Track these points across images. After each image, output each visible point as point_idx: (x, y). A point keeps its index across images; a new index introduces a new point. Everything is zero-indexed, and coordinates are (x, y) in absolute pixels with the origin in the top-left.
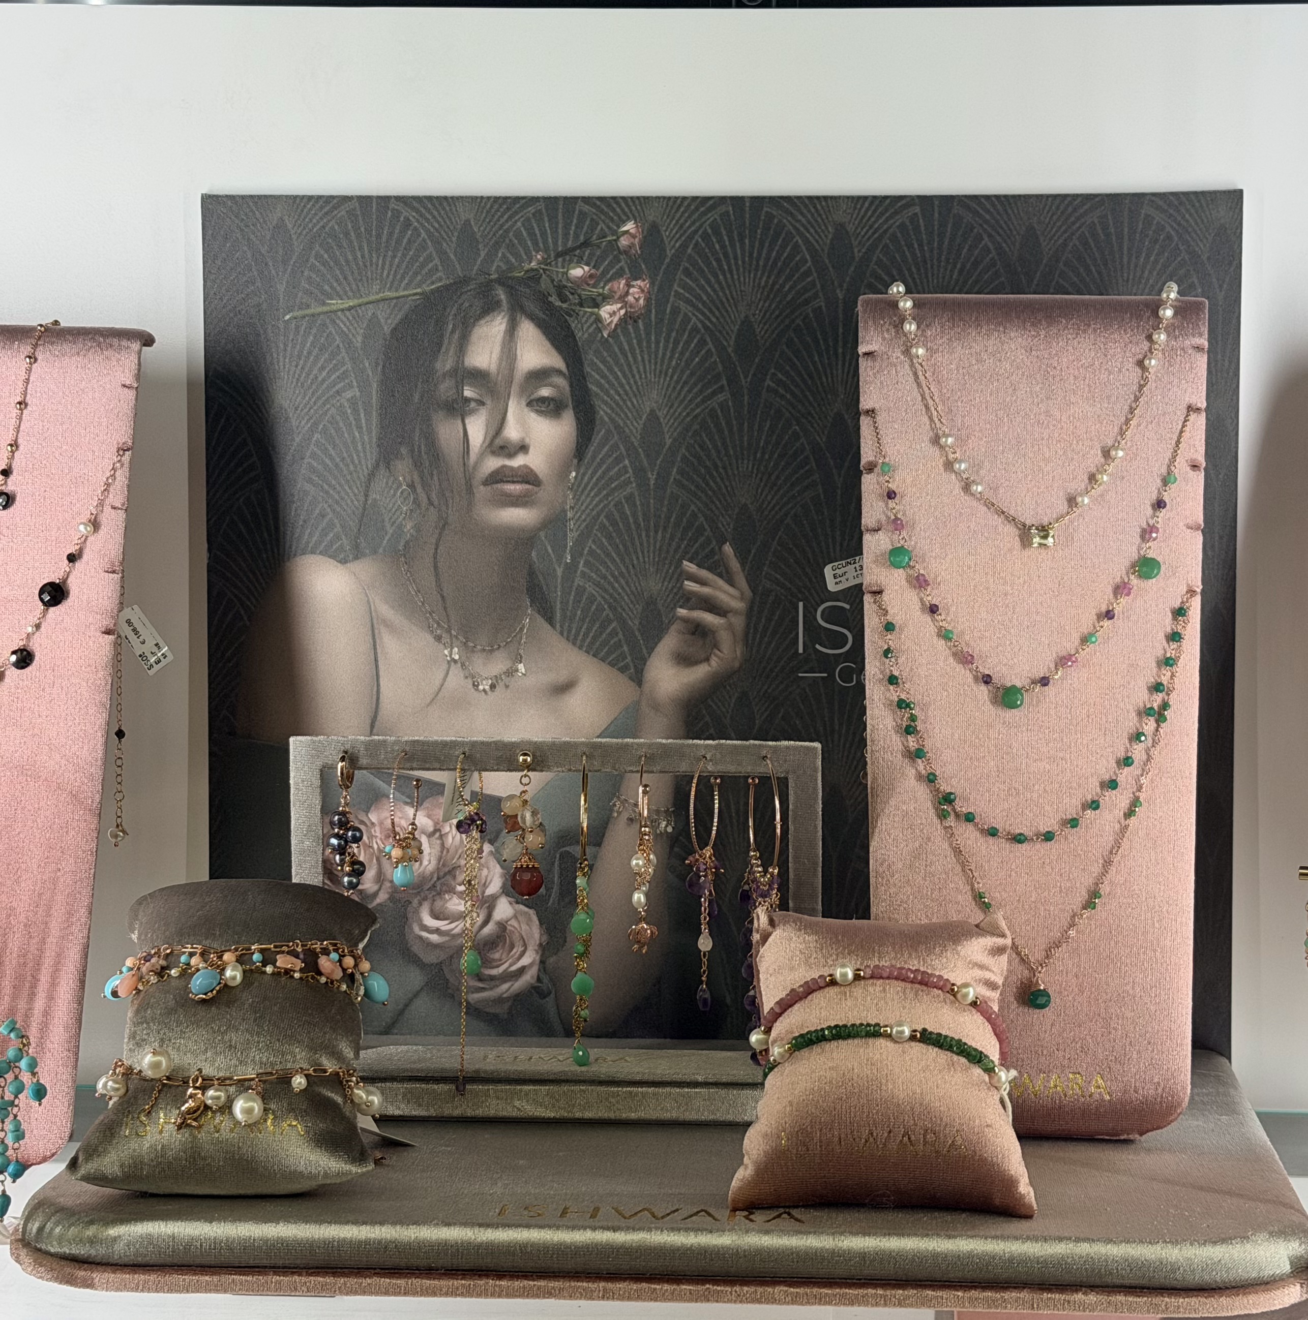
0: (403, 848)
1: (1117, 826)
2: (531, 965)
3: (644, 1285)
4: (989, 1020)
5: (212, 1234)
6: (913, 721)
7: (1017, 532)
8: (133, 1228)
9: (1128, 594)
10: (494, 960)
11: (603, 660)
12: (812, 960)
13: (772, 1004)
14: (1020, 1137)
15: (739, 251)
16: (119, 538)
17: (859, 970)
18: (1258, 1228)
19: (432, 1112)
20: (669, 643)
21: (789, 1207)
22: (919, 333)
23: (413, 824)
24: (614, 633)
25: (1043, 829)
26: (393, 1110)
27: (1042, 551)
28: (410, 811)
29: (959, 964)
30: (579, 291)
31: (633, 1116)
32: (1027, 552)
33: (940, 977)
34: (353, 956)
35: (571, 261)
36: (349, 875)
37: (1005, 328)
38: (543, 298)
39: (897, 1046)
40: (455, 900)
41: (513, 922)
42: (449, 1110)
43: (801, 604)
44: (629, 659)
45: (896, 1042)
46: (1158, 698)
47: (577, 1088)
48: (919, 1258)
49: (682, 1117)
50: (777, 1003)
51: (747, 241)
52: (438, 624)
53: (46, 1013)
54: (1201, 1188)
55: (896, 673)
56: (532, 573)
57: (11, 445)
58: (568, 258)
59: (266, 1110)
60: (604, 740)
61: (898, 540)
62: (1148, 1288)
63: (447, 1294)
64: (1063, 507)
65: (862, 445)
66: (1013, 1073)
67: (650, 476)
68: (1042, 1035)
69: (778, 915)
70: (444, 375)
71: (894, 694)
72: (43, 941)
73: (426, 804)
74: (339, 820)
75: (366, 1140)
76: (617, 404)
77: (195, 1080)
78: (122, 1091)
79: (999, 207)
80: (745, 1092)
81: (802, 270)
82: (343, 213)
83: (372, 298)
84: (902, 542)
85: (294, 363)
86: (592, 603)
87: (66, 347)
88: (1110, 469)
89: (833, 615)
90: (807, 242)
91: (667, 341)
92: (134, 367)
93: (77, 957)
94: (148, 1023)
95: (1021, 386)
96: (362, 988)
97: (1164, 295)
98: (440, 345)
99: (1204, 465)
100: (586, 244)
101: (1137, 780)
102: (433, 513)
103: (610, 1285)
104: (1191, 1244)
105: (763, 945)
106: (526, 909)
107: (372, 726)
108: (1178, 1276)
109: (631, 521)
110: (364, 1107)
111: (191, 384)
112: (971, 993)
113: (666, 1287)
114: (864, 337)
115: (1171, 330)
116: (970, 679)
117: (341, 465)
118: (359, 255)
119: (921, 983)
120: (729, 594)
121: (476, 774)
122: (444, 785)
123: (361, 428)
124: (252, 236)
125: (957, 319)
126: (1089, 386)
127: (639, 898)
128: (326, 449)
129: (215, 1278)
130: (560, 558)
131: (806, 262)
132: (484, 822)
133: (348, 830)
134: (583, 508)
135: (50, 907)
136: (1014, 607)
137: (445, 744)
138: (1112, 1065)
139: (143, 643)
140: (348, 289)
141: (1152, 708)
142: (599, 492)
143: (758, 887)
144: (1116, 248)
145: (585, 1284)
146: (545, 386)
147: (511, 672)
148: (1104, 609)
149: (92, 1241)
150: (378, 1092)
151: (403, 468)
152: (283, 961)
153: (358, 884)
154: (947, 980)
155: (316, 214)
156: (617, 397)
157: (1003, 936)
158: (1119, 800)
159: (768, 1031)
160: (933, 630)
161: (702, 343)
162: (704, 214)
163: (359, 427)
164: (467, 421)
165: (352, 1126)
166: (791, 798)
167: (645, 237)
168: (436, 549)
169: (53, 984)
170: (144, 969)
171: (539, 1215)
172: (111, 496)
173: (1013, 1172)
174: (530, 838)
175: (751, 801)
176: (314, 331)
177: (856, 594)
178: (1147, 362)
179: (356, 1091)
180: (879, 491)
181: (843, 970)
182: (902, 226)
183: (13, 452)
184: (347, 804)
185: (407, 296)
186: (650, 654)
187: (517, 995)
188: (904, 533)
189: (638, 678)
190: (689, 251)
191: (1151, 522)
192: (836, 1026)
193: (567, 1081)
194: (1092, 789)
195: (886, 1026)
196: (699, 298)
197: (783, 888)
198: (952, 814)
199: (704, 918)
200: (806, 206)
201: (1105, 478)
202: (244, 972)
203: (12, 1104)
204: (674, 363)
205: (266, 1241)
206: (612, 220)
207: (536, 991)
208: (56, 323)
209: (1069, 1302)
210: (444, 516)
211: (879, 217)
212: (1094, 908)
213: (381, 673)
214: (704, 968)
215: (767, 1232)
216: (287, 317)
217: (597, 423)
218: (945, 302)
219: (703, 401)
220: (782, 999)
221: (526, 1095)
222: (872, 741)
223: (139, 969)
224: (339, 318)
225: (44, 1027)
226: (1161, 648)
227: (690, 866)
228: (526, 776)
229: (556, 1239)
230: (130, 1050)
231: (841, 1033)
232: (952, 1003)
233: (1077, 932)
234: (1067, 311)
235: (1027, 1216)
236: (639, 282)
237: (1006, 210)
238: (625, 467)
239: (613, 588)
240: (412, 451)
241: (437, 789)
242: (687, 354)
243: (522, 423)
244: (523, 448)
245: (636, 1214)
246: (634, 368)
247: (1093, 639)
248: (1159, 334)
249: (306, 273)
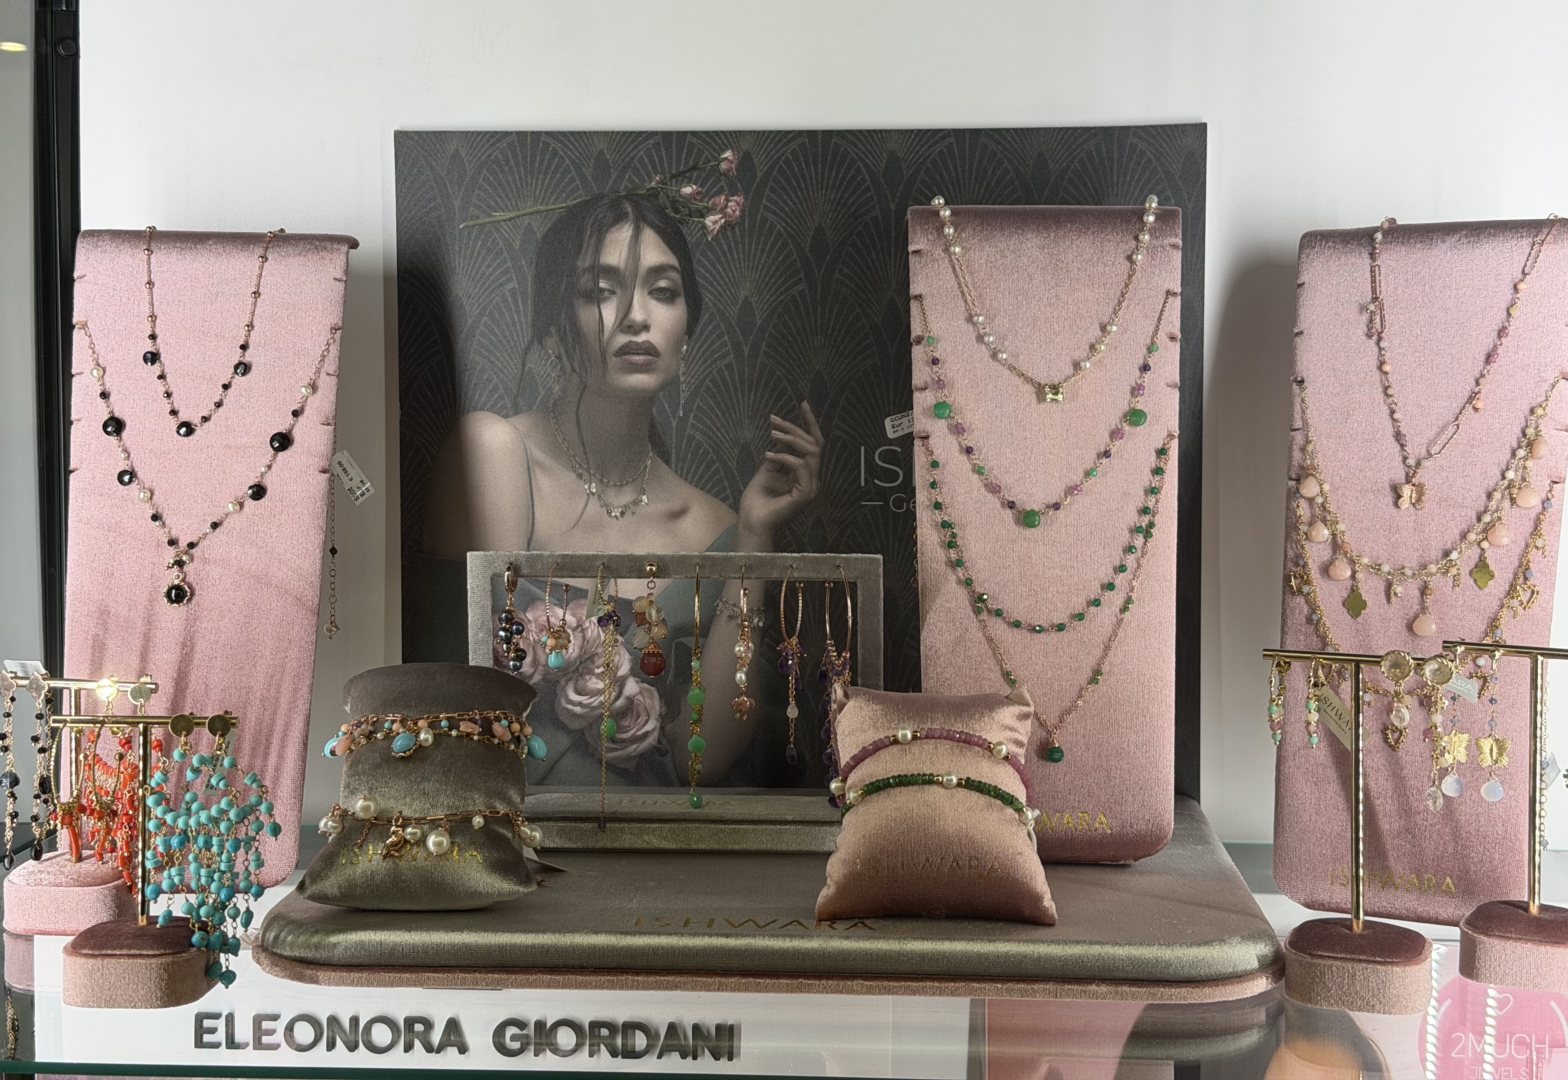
0: (556, 638)
1: (1114, 619)
2: (653, 730)
3: (751, 979)
4: (1018, 770)
5: (411, 941)
6: (954, 538)
7: (1034, 390)
8: (349, 936)
9: (1121, 438)
10: (625, 727)
11: (708, 492)
12: (879, 725)
13: (848, 759)
14: (1044, 863)
15: (813, 173)
16: (333, 398)
17: (916, 732)
18: (1233, 933)
19: (579, 845)
20: (760, 478)
21: (863, 918)
22: (956, 235)
23: (563, 620)
24: (717, 471)
25: (1057, 621)
26: (549, 844)
27: (1054, 404)
28: (560, 612)
29: (994, 727)
30: (689, 205)
31: (737, 847)
32: (1042, 406)
33: (980, 737)
34: (519, 723)
35: (682, 182)
36: (514, 659)
37: (1023, 231)
38: (661, 211)
39: (947, 791)
40: (594, 680)
41: (639, 697)
42: (592, 844)
43: (863, 448)
44: (728, 492)
45: (946, 788)
46: (1146, 520)
47: (692, 826)
48: (966, 957)
49: (774, 849)
50: (852, 758)
51: (820, 165)
52: (580, 465)
53: (278, 769)
54: (1185, 903)
55: (940, 501)
56: (653, 426)
57: (248, 326)
58: (680, 179)
59: (452, 843)
60: (709, 553)
61: (940, 396)
62: (1147, 981)
63: (596, 988)
64: (1070, 370)
65: (912, 323)
66: (1037, 812)
67: (744, 348)
68: (1057, 783)
69: (851, 689)
70: (584, 271)
71: (939, 517)
72: (275, 713)
73: (571, 605)
74: (506, 617)
75: (530, 866)
76: (720, 293)
77: (397, 820)
78: (339, 829)
79: (1017, 138)
80: (824, 828)
81: (862, 188)
82: (505, 145)
83: (528, 211)
84: (944, 398)
85: (467, 262)
86: (700, 448)
87: (290, 249)
88: (1107, 340)
89: (888, 457)
90: (866, 165)
91: (757, 244)
92: (343, 264)
93: (301, 725)
94: (359, 776)
95: (1036, 276)
96: (526, 748)
97: (1148, 205)
98: (580, 246)
99: (1180, 336)
100: (694, 168)
101: (1130, 583)
102: (575, 379)
103: (724, 980)
104: (1181, 946)
105: (840, 712)
106: (650, 687)
107: (529, 545)
108: (1171, 971)
109: (730, 384)
110: (528, 840)
111: (386, 279)
112: (1004, 749)
113: (768, 981)
114: (913, 239)
115: (1153, 232)
116: (999, 505)
117: (504, 341)
118: (517, 177)
119: (965, 742)
120: (806, 440)
121: (612, 580)
122: (587, 591)
123: (519, 312)
124: (434, 163)
125: (985, 224)
126: (1089, 276)
127: (741, 677)
128: (492, 329)
129: (414, 976)
130: (675, 413)
131: (866, 181)
132: (619, 618)
133: (513, 624)
134: (692, 374)
135: (280, 686)
136: (1032, 450)
137: (588, 557)
138: (1112, 806)
139: (351, 480)
140: (508, 204)
141: (1141, 527)
142: (705, 361)
143: (834, 668)
144: (1108, 169)
145: (704, 979)
146: (663, 279)
147: (636, 502)
148: (1102, 449)
149: (317, 947)
150: (539, 829)
151: (552, 343)
152: (465, 727)
153: (520, 667)
154: (985, 739)
155: (483, 146)
156: (719, 287)
157: (1028, 705)
158: (1117, 598)
159: (844, 780)
160: (969, 466)
161: (785, 245)
162: (786, 144)
163: (518, 312)
164: (602, 307)
165: (519, 856)
166: (860, 598)
167: (740, 163)
168: (578, 406)
169: (283, 746)
170: (356, 734)
171: (667, 925)
172: (326, 365)
173: (1038, 890)
174: (655, 630)
175: (828, 600)
176: (483, 236)
177: (907, 441)
178: (1134, 257)
179: (522, 828)
180: (926, 358)
181: (904, 732)
182: (941, 153)
183: (249, 331)
184: (511, 605)
185: (555, 209)
186: (745, 487)
187: (642, 754)
188: (946, 391)
189: (736, 506)
190: (774, 173)
191: (1139, 382)
192: (899, 776)
193: (685, 820)
194: (1094, 591)
195: (938, 776)
196: (783, 210)
197: (854, 670)
198: (985, 610)
199: (792, 693)
200: (865, 137)
201: (1103, 347)
202: (435, 735)
203: (254, 839)
204: (763, 260)
205: (454, 946)
206: (714, 150)
207: (657, 750)
208: (282, 230)
209: (1085, 992)
210: (584, 380)
211: (922, 146)
212: (1097, 683)
213: (536, 503)
214: (792, 731)
215: (847, 938)
216: (462, 226)
217: (703, 307)
218: (976, 211)
219: (786, 290)
220: (855, 755)
221: (653, 831)
222: (922, 553)
223: (351, 733)
224: (501, 226)
225: (276, 780)
226: (1147, 479)
227: (780, 652)
228: (652, 581)
229: (681, 943)
230: (345, 797)
231: (903, 781)
232: (989, 757)
233: (1084, 702)
234: (1071, 218)
235: (1051, 925)
236: (735, 198)
237: (1021, 140)
238: (725, 341)
239: (717, 436)
240: (559, 330)
241: (582, 593)
242: (774, 253)
243: (645, 307)
244: (646, 327)
245: (742, 924)
246: (732, 264)
247: (1095, 473)
248: (1144, 235)
249: (475, 192)
